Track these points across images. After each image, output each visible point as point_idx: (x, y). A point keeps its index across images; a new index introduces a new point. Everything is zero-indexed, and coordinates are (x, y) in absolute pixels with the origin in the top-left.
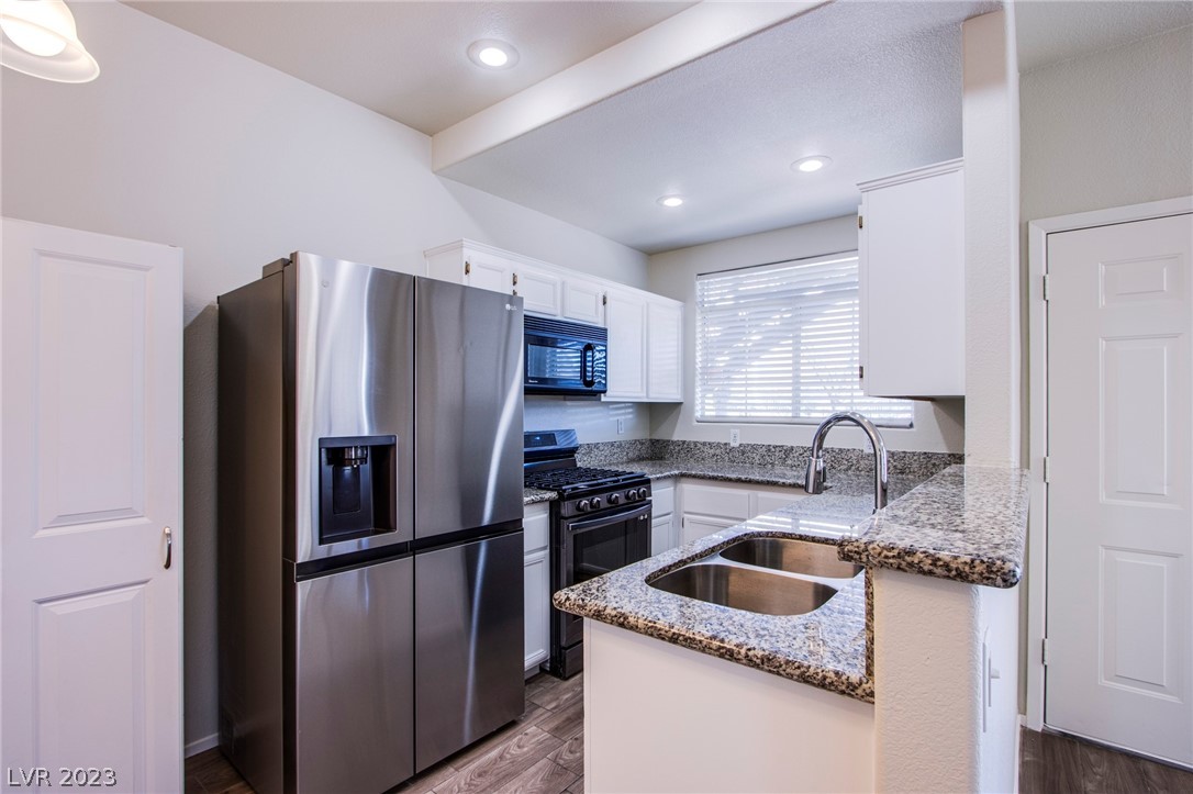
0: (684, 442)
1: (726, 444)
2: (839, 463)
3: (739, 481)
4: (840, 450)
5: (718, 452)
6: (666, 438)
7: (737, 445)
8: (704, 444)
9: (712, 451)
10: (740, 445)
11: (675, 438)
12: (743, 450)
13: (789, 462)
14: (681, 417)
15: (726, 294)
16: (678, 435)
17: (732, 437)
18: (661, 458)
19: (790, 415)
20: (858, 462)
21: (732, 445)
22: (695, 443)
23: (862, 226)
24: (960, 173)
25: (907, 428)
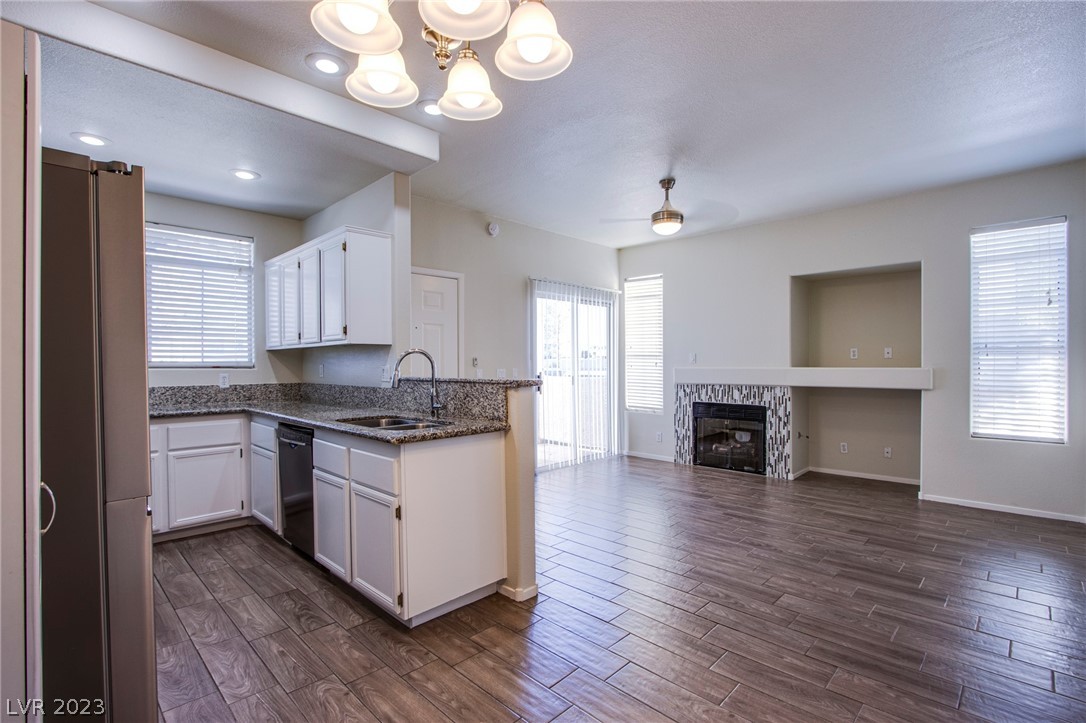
2: (200, 398)
4: (200, 387)
20: (216, 394)
23: (345, 249)
24: (389, 240)
25: (250, 368)
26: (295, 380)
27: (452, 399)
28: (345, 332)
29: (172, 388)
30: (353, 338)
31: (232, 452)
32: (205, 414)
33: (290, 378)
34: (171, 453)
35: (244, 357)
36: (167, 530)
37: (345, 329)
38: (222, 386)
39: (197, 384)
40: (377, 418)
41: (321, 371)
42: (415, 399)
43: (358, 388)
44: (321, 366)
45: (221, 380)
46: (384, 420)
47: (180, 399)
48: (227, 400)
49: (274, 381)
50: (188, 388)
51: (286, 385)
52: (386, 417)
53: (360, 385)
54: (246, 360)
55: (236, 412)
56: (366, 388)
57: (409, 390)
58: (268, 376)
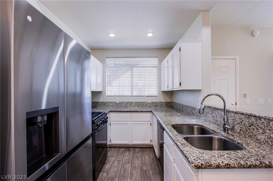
0: (103, 102)
1: (115, 102)
2: (144, 105)
3: (127, 111)
4: (144, 102)
5: (113, 104)
6: (97, 101)
7: (118, 102)
8: (109, 102)
9: (111, 104)
10: (119, 102)
11: (100, 101)
12: (120, 103)
13: (132, 106)
14: (102, 95)
15: (112, 63)
16: (101, 100)
17: (117, 100)
18: (96, 107)
19: (130, 94)
20: (147, 104)
21: (117, 102)
22: (106, 102)
23: (180, 50)
24: (200, 43)
25: (157, 97)
26: (170, 101)
27: (238, 124)
28: (180, 85)
29: (137, 102)
30: (183, 87)
31: (148, 124)
32: (141, 111)
33: (169, 100)
34: (132, 122)
35: (156, 93)
36: (131, 144)
37: (180, 83)
38: (149, 102)
39: (143, 101)
40: (193, 125)
41: (177, 98)
42: (213, 117)
43: (188, 107)
44: (177, 97)
45: (149, 100)
46: (196, 126)
47: (139, 105)
48: (150, 106)
49: (163, 101)
50: (141, 102)
51: (167, 102)
52: (197, 125)
53: (189, 105)
54: (156, 94)
55: (149, 111)
56: (191, 107)
57: (210, 112)
58: (162, 99)
